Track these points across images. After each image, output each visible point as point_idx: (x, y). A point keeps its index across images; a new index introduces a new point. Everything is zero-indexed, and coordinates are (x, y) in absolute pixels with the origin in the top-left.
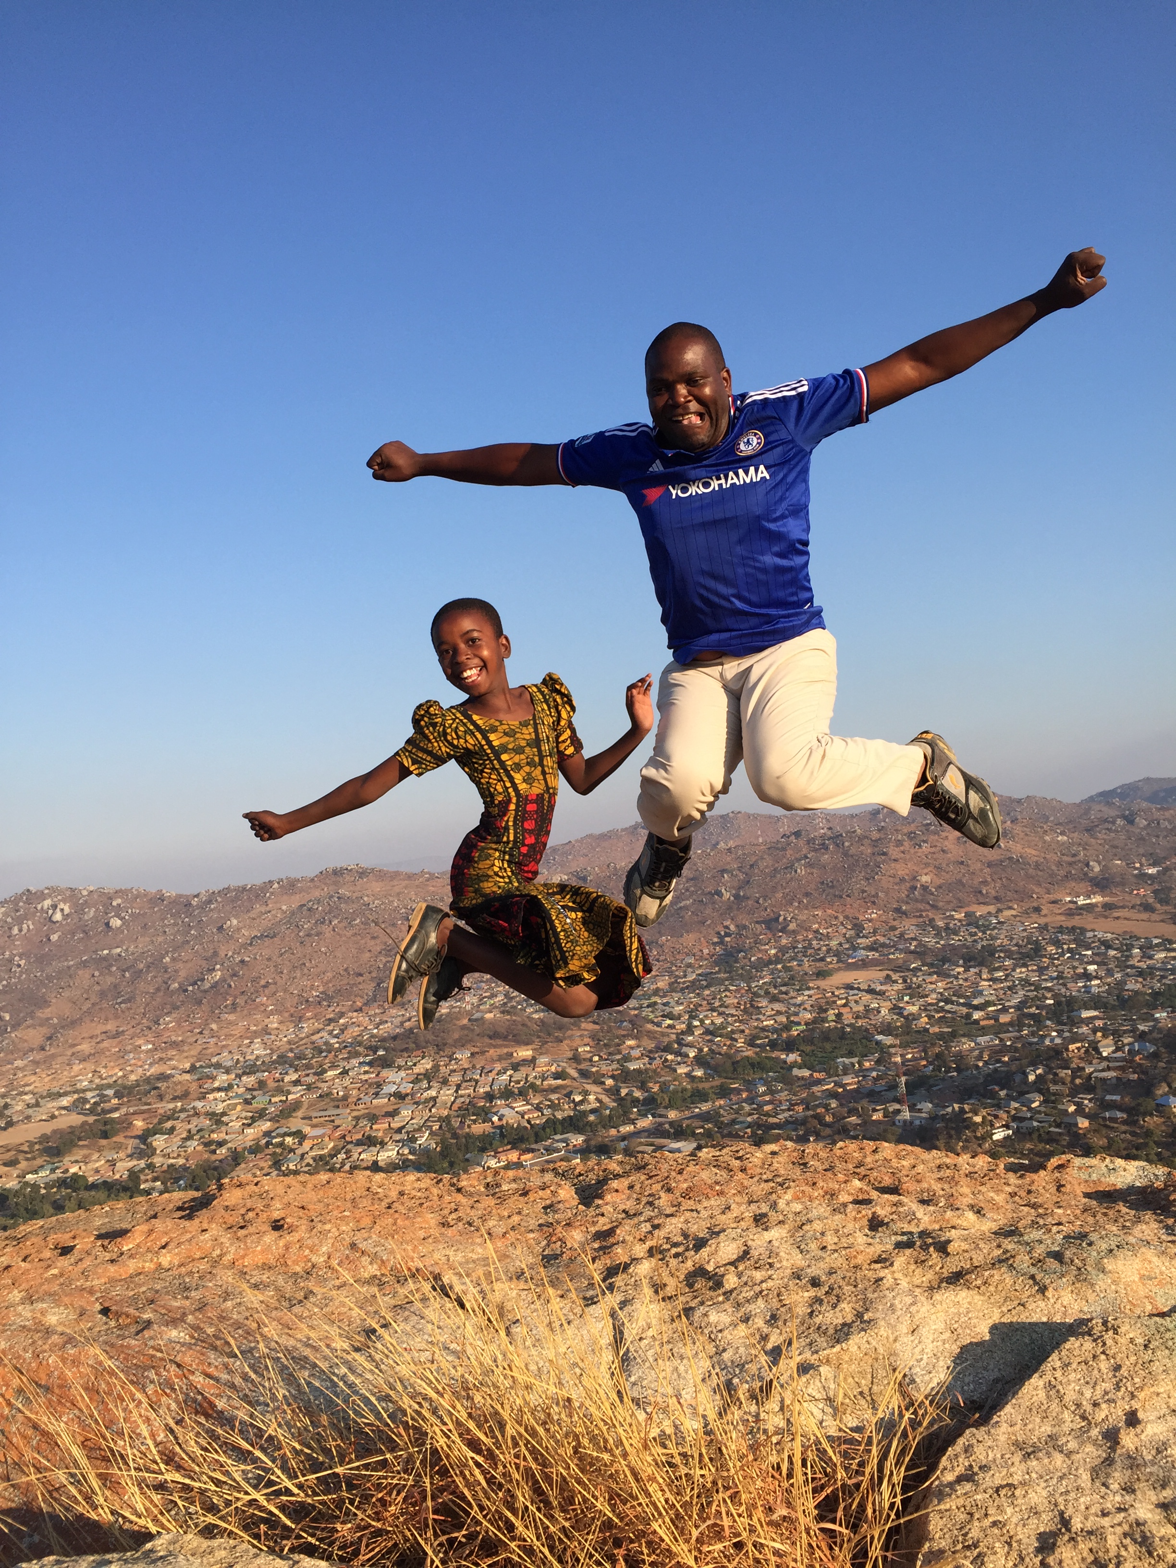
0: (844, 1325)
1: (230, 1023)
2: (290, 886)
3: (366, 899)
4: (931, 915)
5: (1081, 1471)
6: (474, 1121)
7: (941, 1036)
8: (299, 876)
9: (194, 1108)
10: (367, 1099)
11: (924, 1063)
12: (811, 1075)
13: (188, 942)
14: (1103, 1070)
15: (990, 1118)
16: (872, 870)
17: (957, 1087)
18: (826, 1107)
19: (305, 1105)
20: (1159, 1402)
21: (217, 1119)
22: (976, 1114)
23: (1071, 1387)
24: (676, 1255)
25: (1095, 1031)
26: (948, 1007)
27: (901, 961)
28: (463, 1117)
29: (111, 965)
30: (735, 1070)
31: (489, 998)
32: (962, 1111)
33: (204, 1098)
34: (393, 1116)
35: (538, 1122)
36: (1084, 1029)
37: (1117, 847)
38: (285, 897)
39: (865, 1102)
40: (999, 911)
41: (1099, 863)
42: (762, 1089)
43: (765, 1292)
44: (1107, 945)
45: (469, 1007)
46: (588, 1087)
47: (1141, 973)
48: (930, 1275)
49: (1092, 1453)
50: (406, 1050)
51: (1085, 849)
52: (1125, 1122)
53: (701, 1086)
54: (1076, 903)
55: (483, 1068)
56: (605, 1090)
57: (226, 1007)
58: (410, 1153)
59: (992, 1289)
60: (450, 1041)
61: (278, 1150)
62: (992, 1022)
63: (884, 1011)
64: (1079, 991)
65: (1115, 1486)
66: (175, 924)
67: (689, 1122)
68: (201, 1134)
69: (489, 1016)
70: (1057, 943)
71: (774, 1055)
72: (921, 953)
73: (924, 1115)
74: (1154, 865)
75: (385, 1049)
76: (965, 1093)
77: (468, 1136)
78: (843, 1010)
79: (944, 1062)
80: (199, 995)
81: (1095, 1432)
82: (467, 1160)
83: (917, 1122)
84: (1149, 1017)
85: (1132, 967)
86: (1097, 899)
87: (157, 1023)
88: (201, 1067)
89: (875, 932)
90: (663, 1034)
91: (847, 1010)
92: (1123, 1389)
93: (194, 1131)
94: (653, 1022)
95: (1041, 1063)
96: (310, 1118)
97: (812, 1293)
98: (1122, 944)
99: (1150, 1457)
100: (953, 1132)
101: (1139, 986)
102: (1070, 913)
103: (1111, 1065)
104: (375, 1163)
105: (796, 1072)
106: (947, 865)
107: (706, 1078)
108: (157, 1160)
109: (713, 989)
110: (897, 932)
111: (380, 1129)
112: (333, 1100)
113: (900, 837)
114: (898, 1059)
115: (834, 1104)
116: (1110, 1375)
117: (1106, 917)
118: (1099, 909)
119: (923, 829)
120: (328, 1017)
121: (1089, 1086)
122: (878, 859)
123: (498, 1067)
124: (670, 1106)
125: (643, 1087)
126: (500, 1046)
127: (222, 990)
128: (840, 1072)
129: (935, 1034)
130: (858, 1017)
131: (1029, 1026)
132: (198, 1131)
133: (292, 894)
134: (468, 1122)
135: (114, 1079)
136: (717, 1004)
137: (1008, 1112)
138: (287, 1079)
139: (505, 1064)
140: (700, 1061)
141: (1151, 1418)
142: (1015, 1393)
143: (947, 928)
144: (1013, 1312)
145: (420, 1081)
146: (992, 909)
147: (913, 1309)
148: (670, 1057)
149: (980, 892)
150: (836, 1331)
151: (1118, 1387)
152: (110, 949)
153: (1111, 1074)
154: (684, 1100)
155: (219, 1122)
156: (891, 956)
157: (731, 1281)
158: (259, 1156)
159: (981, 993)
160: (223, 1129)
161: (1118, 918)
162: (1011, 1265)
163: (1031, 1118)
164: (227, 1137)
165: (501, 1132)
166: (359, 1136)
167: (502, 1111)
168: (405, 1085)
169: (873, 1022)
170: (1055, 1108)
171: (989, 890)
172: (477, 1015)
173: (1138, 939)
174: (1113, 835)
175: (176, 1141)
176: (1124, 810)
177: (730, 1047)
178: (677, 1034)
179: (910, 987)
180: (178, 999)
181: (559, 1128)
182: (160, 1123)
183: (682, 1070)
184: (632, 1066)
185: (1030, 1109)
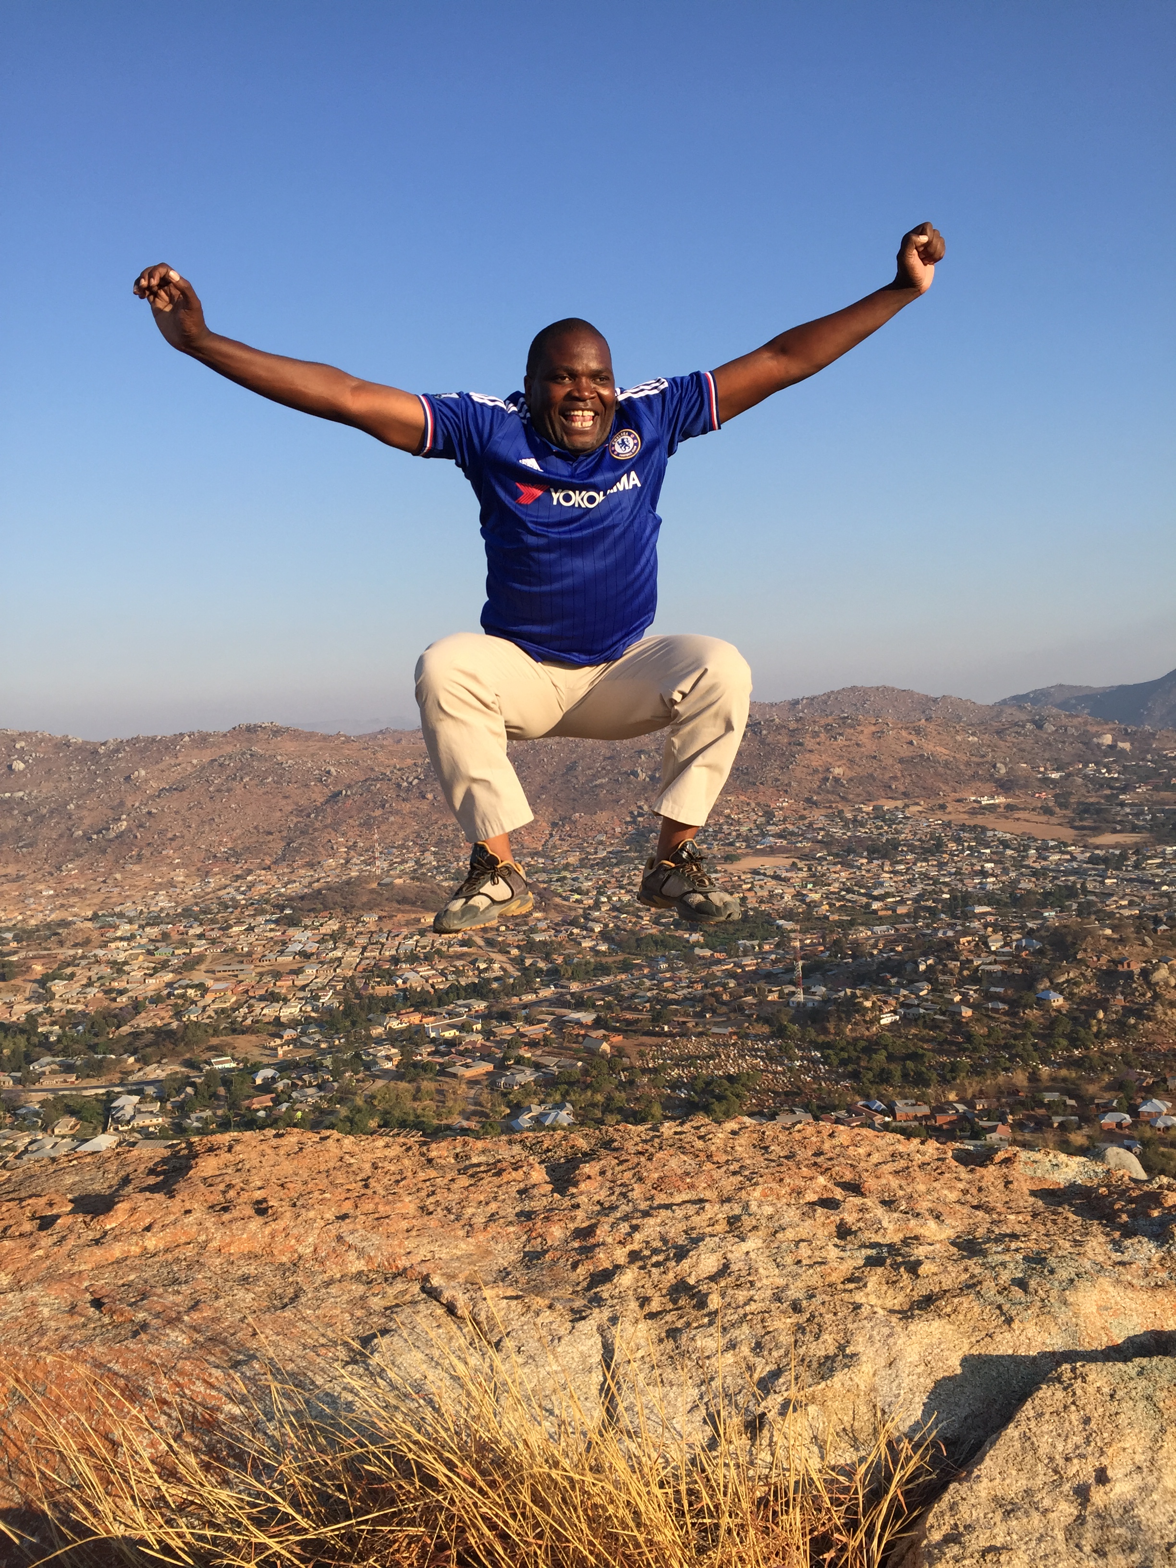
0: (827, 1357)
1: (135, 874)
2: (202, 740)
3: (279, 758)
4: (840, 807)
5: (1056, 1532)
6: (379, 983)
7: (840, 924)
8: (211, 731)
9: (95, 956)
10: (272, 956)
11: (822, 948)
12: (712, 955)
13: (93, 790)
14: (990, 964)
15: (879, 1003)
16: (787, 761)
17: (851, 972)
18: (725, 986)
19: (209, 959)
20: (1124, 1458)
21: (119, 968)
22: (867, 1000)
23: (1044, 1440)
24: (657, 1265)
25: (986, 926)
26: (849, 896)
27: (807, 850)
28: (368, 978)
29: (12, 809)
30: (638, 946)
31: (400, 863)
32: (854, 995)
33: (106, 946)
34: (297, 974)
35: (441, 987)
36: (976, 924)
37: (1024, 751)
38: (196, 750)
39: (762, 984)
40: (906, 806)
41: (1006, 765)
42: (664, 966)
43: (749, 1317)
44: (1006, 844)
45: (378, 872)
46: (493, 956)
47: (1035, 873)
48: (901, 1298)
49: (1066, 1510)
50: (313, 910)
51: (993, 751)
52: (1005, 1013)
53: (604, 960)
54: (980, 802)
55: (390, 932)
56: (510, 959)
57: (130, 857)
58: (313, 1010)
59: (961, 1317)
60: (358, 904)
61: (180, 1001)
62: (890, 912)
63: (787, 897)
64: (975, 887)
65: (1087, 1549)
66: (81, 771)
67: (590, 994)
68: (102, 981)
69: (399, 881)
70: (958, 840)
71: (679, 933)
72: (828, 843)
73: (817, 998)
74: (1057, 770)
75: (292, 908)
76: (859, 978)
77: (372, 997)
78: (748, 894)
79: (841, 948)
80: (104, 843)
81: (1066, 1487)
82: (370, 1020)
83: (810, 1005)
84: (1038, 916)
85: (1027, 867)
86: (1000, 800)
87: (59, 869)
88: (104, 915)
89: (785, 820)
90: (570, 909)
91: (752, 894)
92: (1093, 1444)
93: (94, 978)
94: (561, 896)
95: (933, 954)
96: (213, 972)
97: (795, 1319)
98: (1019, 844)
99: (1118, 1517)
100: (843, 1015)
101: (1031, 885)
102: (973, 812)
103: (998, 958)
104: (278, 1018)
105: (697, 951)
106: (861, 759)
107: (611, 952)
108: (56, 1005)
109: (622, 867)
110: (806, 822)
111: (283, 986)
112: (237, 955)
113: (817, 729)
114: (797, 944)
115: (732, 984)
116: (1081, 1427)
117: (1007, 818)
118: (1002, 810)
119: (841, 722)
120: (236, 873)
121: (975, 978)
122: (794, 749)
123: (405, 931)
124: (573, 978)
125: (547, 958)
126: (408, 912)
127: (128, 840)
128: (740, 953)
129: (834, 921)
130: (762, 902)
131: (925, 918)
132: (99, 979)
133: (203, 748)
134: (372, 984)
135: (13, 922)
136: (625, 882)
137: (897, 999)
138: (191, 932)
139: (412, 929)
140: (605, 936)
141: (1119, 1476)
142: (993, 1444)
143: (855, 820)
144: (982, 1343)
145: (326, 941)
146: (900, 804)
147: (891, 1341)
148: (576, 931)
149: (890, 787)
150: (820, 1364)
151: (1088, 1442)
152: (12, 792)
153: (998, 968)
154: (587, 973)
155: (120, 971)
156: (799, 845)
157: (715, 1302)
158: (160, 1006)
159: (881, 884)
160: (125, 977)
161: (1018, 819)
162: (979, 1292)
163: (918, 1006)
164: (128, 986)
165: (405, 995)
166: (262, 992)
167: (407, 975)
168: (310, 944)
169: (776, 907)
170: (941, 997)
171: (899, 786)
172: (387, 880)
173: (1036, 840)
174: (1021, 738)
175: (76, 987)
176: (1035, 715)
177: (635, 924)
178: (584, 909)
179: (814, 876)
180: (80, 847)
181: (463, 994)
182: (59, 969)
183: (587, 944)
184: (538, 938)
185: (918, 997)
